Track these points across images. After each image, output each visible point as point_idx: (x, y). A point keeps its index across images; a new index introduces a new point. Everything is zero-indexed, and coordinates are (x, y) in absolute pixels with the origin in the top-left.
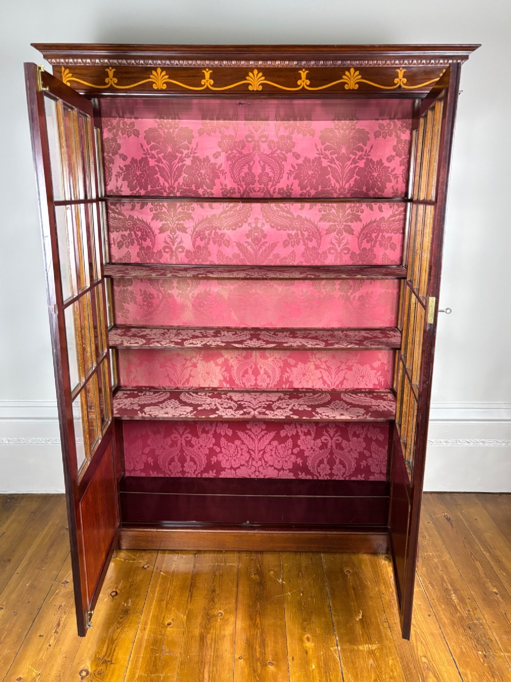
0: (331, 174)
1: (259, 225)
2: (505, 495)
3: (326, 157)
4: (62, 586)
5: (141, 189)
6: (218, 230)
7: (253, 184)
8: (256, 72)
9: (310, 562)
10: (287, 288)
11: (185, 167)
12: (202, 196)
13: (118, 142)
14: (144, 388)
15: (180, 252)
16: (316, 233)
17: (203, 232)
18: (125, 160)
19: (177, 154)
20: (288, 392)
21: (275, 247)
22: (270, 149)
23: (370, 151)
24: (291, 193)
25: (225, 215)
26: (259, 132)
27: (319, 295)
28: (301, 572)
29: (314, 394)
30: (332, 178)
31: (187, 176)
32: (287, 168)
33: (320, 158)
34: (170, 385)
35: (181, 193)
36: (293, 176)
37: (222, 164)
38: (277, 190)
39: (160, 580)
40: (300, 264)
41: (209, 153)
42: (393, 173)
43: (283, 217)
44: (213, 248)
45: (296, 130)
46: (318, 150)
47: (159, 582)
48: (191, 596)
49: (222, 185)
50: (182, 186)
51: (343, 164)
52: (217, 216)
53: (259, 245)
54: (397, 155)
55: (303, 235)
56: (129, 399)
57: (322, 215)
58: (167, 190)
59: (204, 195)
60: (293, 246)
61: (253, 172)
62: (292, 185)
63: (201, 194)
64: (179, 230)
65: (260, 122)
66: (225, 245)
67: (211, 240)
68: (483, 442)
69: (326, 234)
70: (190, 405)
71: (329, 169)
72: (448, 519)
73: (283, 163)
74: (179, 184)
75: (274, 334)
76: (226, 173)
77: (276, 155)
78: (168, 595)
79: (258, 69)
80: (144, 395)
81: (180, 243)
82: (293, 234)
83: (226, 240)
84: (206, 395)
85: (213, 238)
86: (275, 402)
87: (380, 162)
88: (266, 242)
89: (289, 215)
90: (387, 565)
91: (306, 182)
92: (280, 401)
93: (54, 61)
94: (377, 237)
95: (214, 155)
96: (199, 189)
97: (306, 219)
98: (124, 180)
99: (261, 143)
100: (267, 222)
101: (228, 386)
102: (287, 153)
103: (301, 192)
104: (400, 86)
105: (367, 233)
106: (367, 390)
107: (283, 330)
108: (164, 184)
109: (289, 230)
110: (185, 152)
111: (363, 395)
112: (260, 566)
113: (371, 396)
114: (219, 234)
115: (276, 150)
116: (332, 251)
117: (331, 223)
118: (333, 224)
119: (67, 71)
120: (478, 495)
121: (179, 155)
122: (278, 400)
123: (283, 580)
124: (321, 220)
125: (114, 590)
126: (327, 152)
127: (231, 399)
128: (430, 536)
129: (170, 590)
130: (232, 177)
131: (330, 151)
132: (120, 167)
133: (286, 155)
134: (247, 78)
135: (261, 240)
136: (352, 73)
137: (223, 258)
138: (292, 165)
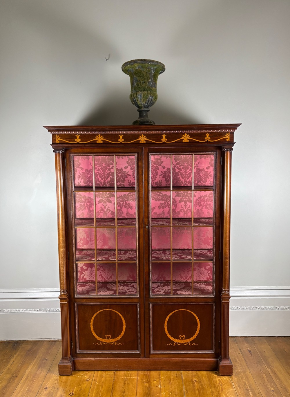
0: (180, 175)
2: (280, 338)
3: (177, 168)
4: (44, 390)
5: (90, 183)
6: (127, 202)
8: (143, 135)
9: (175, 376)
10: (161, 228)
11: (111, 173)
12: (119, 186)
13: (79, 162)
14: (89, 282)
15: (108, 212)
16: (174, 202)
17: (119, 202)
18: (82, 170)
19: (107, 167)
20: (163, 282)
21: (154, 209)
23: (198, 165)
24: (161, 184)
25: (130, 194)
27: (177, 232)
28: (171, 381)
29: (176, 284)
30: (181, 177)
31: (112, 177)
32: (159, 172)
34: (102, 280)
35: (109, 185)
36: (162, 176)
37: (128, 171)
38: (155, 183)
39: (96, 387)
40: (167, 217)
41: (123, 166)
42: (210, 174)
43: (158, 195)
44: (124, 210)
46: (173, 164)
47: (95, 388)
48: (112, 395)
49: (128, 181)
50: (109, 181)
51: (186, 170)
52: (126, 195)
54: (211, 166)
55: (168, 204)
56: (81, 287)
57: (177, 194)
58: (102, 183)
59: (120, 185)
60: (163, 208)
62: (162, 181)
64: (108, 202)
66: (130, 208)
67: (124, 206)
68: (266, 308)
69: (179, 203)
70: (112, 290)
71: (179, 173)
72: (250, 352)
73: (157, 171)
74: (108, 180)
75: (155, 252)
77: (154, 167)
78: (100, 394)
79: (143, 134)
80: (89, 285)
81: (108, 208)
82: (163, 203)
84: (120, 285)
86: (156, 288)
87: (203, 169)
89: (160, 194)
90: (216, 377)
91: (168, 179)
92: (158, 288)
93: (52, 133)
94: (203, 204)
95: (125, 167)
96: (118, 182)
97: (169, 196)
98: (81, 179)
101: (132, 280)
102: (159, 166)
103: (166, 184)
104: (208, 141)
105: (199, 203)
106: (204, 281)
107: (159, 250)
108: (101, 181)
109: (161, 201)
110: (111, 166)
111: (201, 284)
112: (149, 378)
113: (205, 284)
114: (127, 203)
115: (154, 165)
116: (182, 211)
117: (181, 198)
118: (182, 198)
119: (58, 136)
120: (267, 337)
121: (108, 168)
122: (157, 287)
123: (161, 385)
124: (176, 196)
125: (72, 392)
126: (178, 165)
127: (133, 287)
128: (240, 361)
129: (101, 392)
130: (133, 177)
131: (179, 165)
132: (80, 173)
133: (159, 167)
134: (139, 138)
136: (186, 136)
137: (129, 215)
138: (161, 171)
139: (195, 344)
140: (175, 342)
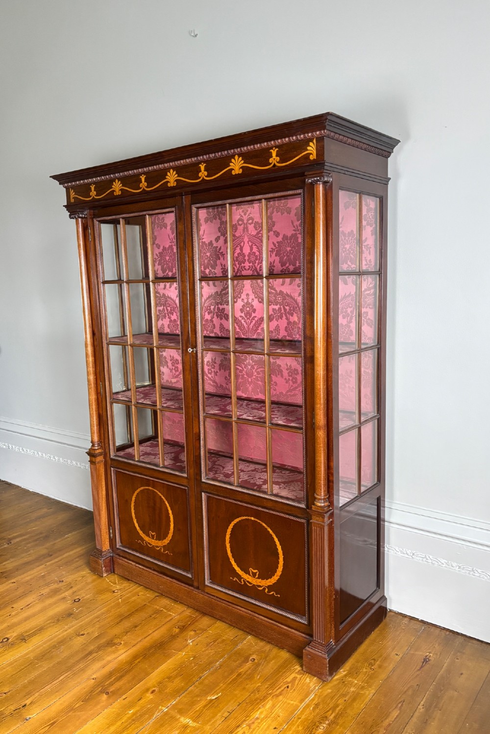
1: (250, 301)
6: (219, 306)
7: (244, 263)
9: (233, 638)
16: (296, 308)
18: (159, 249)
22: (256, 230)
24: (273, 270)
26: (247, 215)
28: (215, 642)
32: (270, 245)
33: (296, 234)
36: (274, 253)
37: (221, 247)
44: (217, 321)
45: (275, 210)
46: (294, 227)
52: (219, 293)
53: (251, 318)
55: (285, 310)
60: (277, 320)
61: (244, 252)
62: (274, 262)
63: (208, 274)
65: (248, 206)
66: (225, 318)
72: (425, 661)
76: (224, 254)
79: (172, 168)
82: (277, 309)
83: (226, 314)
85: (217, 313)
88: (256, 317)
89: (272, 291)
91: (285, 258)
93: (66, 185)
94: (352, 312)
95: (216, 239)
96: (206, 269)
97: (287, 295)
98: (159, 264)
99: (249, 225)
100: (256, 298)
103: (282, 268)
105: (342, 309)
112: (190, 624)
119: (73, 191)
123: (193, 641)
132: (156, 254)
134: (167, 177)
135: (251, 316)
137: (224, 330)
138: (273, 243)
139: (275, 594)
140: (243, 578)
